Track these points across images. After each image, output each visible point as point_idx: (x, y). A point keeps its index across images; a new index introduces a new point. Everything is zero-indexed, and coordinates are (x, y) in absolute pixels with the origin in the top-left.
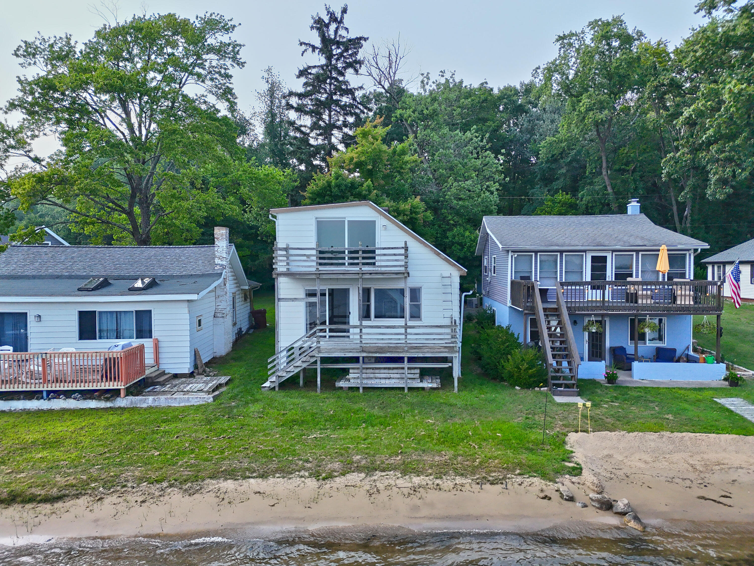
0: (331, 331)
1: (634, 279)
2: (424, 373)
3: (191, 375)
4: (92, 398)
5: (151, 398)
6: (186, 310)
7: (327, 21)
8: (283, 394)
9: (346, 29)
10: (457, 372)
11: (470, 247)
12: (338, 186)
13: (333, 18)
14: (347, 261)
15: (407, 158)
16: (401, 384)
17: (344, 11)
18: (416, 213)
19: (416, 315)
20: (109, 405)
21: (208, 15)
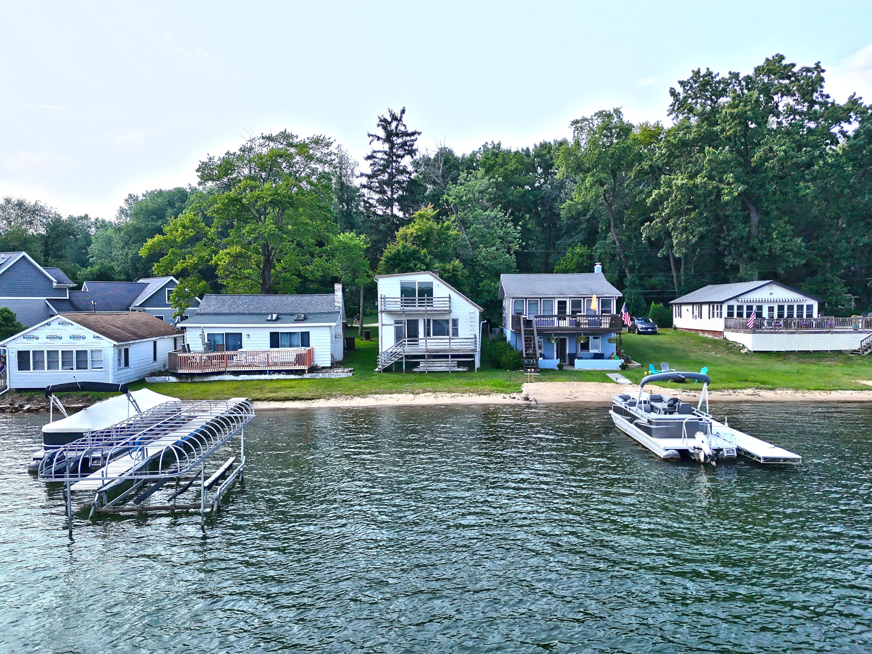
0: (408, 341)
1: (582, 314)
2: (460, 364)
3: (331, 368)
4: (291, 374)
5: (321, 374)
6: (329, 332)
7: (389, 120)
8: (384, 374)
9: (404, 125)
10: (477, 364)
11: (495, 293)
12: (404, 253)
13: (394, 118)
14: (417, 304)
15: (450, 232)
16: (447, 369)
17: (403, 112)
18: (457, 271)
19: (456, 333)
20: (300, 377)
21: (315, 137)
